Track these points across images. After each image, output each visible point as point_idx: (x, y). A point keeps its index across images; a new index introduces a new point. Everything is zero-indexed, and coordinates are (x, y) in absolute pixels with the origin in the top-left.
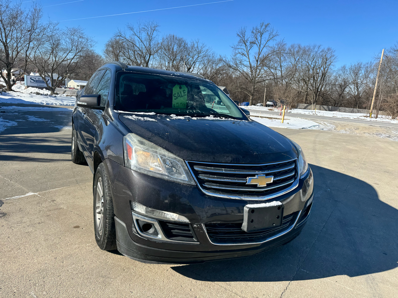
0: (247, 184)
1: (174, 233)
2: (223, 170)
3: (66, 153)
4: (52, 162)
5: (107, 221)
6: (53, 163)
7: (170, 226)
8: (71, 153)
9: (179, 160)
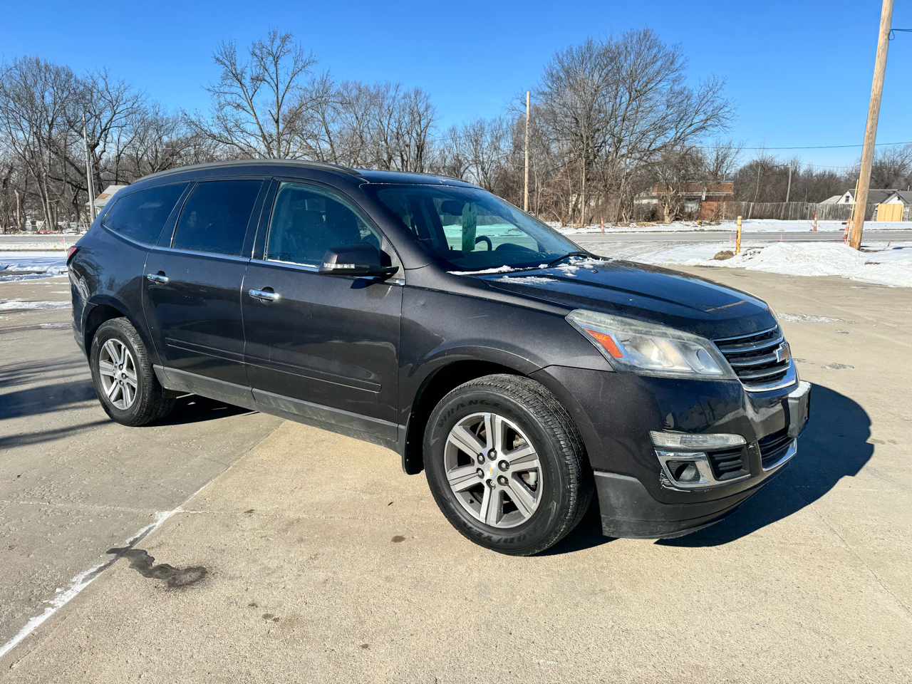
0: (778, 361)
1: (721, 469)
2: (752, 345)
3: (60, 407)
4: (64, 437)
5: (571, 486)
6: (73, 438)
7: (718, 457)
8: (98, 402)
9: (704, 341)
